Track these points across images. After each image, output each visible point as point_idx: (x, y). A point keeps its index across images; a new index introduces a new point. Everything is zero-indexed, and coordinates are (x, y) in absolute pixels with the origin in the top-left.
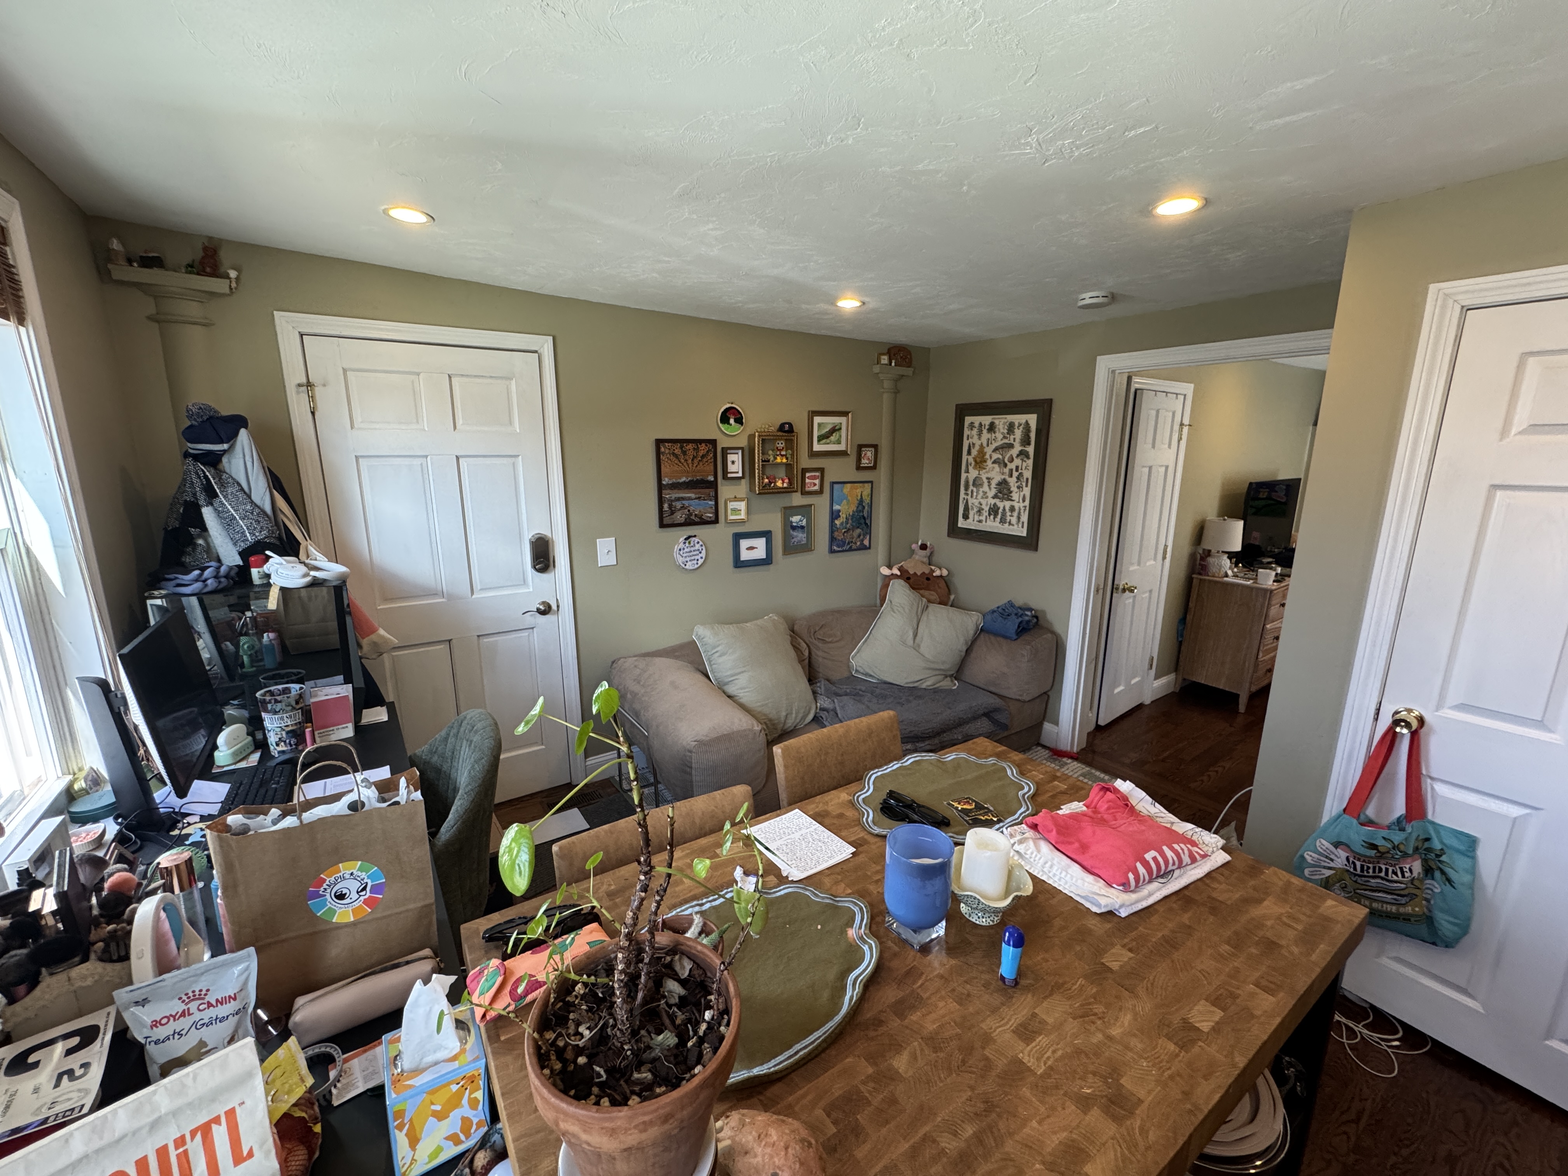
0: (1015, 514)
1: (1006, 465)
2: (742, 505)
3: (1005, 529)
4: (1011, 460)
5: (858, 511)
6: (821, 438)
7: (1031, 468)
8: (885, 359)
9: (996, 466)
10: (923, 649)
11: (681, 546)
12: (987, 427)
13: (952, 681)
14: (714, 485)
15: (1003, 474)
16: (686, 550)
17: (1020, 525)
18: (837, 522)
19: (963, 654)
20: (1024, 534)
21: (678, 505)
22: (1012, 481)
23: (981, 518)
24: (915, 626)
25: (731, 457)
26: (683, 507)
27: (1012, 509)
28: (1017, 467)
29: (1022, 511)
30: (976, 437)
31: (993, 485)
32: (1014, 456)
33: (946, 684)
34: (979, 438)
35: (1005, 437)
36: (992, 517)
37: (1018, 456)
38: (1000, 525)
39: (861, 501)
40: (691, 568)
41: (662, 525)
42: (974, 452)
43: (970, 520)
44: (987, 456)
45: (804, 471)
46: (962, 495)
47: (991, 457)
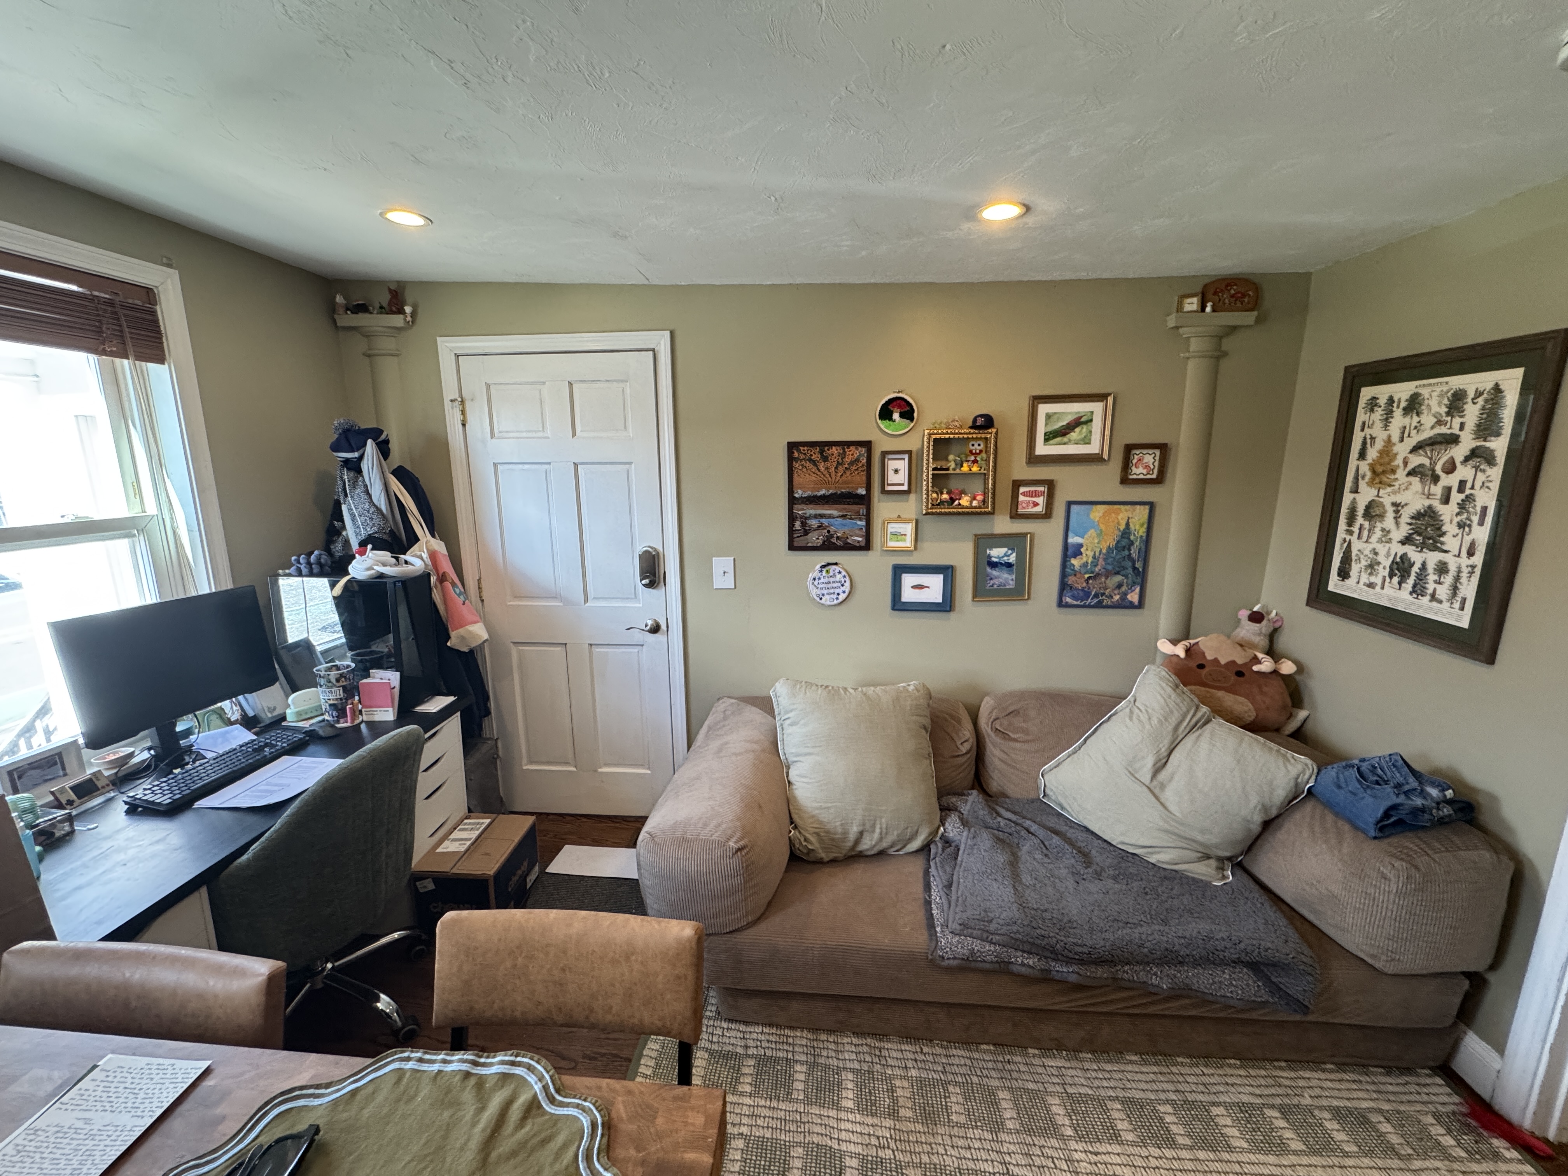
0: (1448, 579)
1: (1436, 479)
2: (908, 529)
3: (1423, 608)
4: (1450, 468)
5: (1119, 547)
6: (1049, 437)
7: (1495, 486)
8: (1192, 304)
9: (1415, 480)
10: (1169, 796)
11: (816, 574)
12: (1403, 404)
13: (1222, 869)
14: (865, 501)
15: (1429, 496)
16: (822, 580)
17: (1457, 605)
18: (1076, 562)
19: (1256, 828)
20: (1465, 623)
21: (814, 523)
22: (1448, 513)
23: (1373, 579)
24: (1164, 752)
25: (892, 465)
26: (821, 527)
27: (1442, 569)
28: (1462, 484)
29: (1464, 575)
30: (1379, 425)
31: (1405, 518)
32: (1459, 459)
33: (1204, 870)
34: (1386, 427)
35: (1440, 422)
36: (1396, 580)
37: (1467, 459)
38: (1410, 598)
39: (1126, 533)
40: (828, 603)
41: (792, 547)
42: (1372, 454)
43: (1351, 582)
44: (1399, 461)
45: (1017, 484)
46: (1341, 534)
47: (1406, 463)
